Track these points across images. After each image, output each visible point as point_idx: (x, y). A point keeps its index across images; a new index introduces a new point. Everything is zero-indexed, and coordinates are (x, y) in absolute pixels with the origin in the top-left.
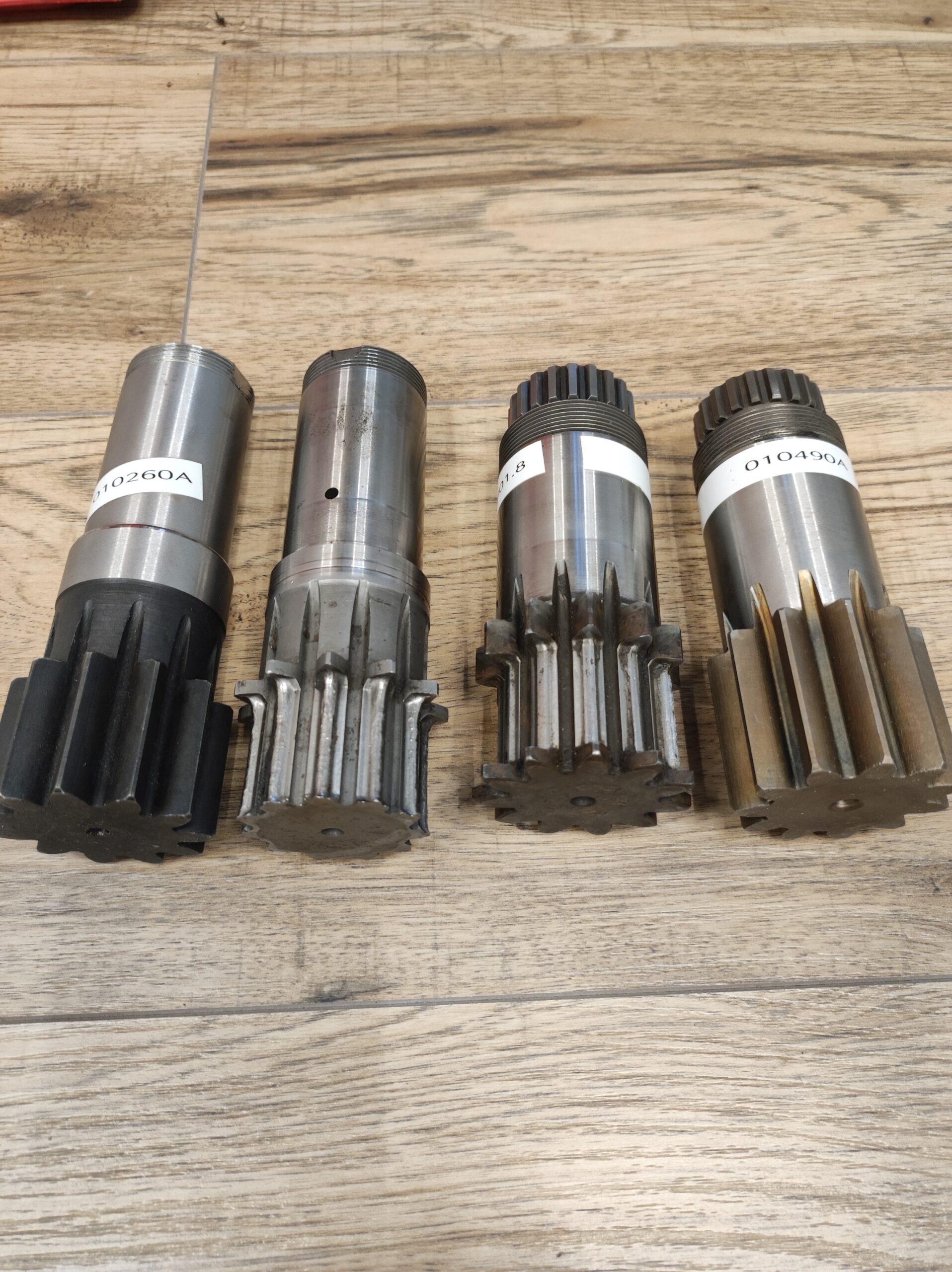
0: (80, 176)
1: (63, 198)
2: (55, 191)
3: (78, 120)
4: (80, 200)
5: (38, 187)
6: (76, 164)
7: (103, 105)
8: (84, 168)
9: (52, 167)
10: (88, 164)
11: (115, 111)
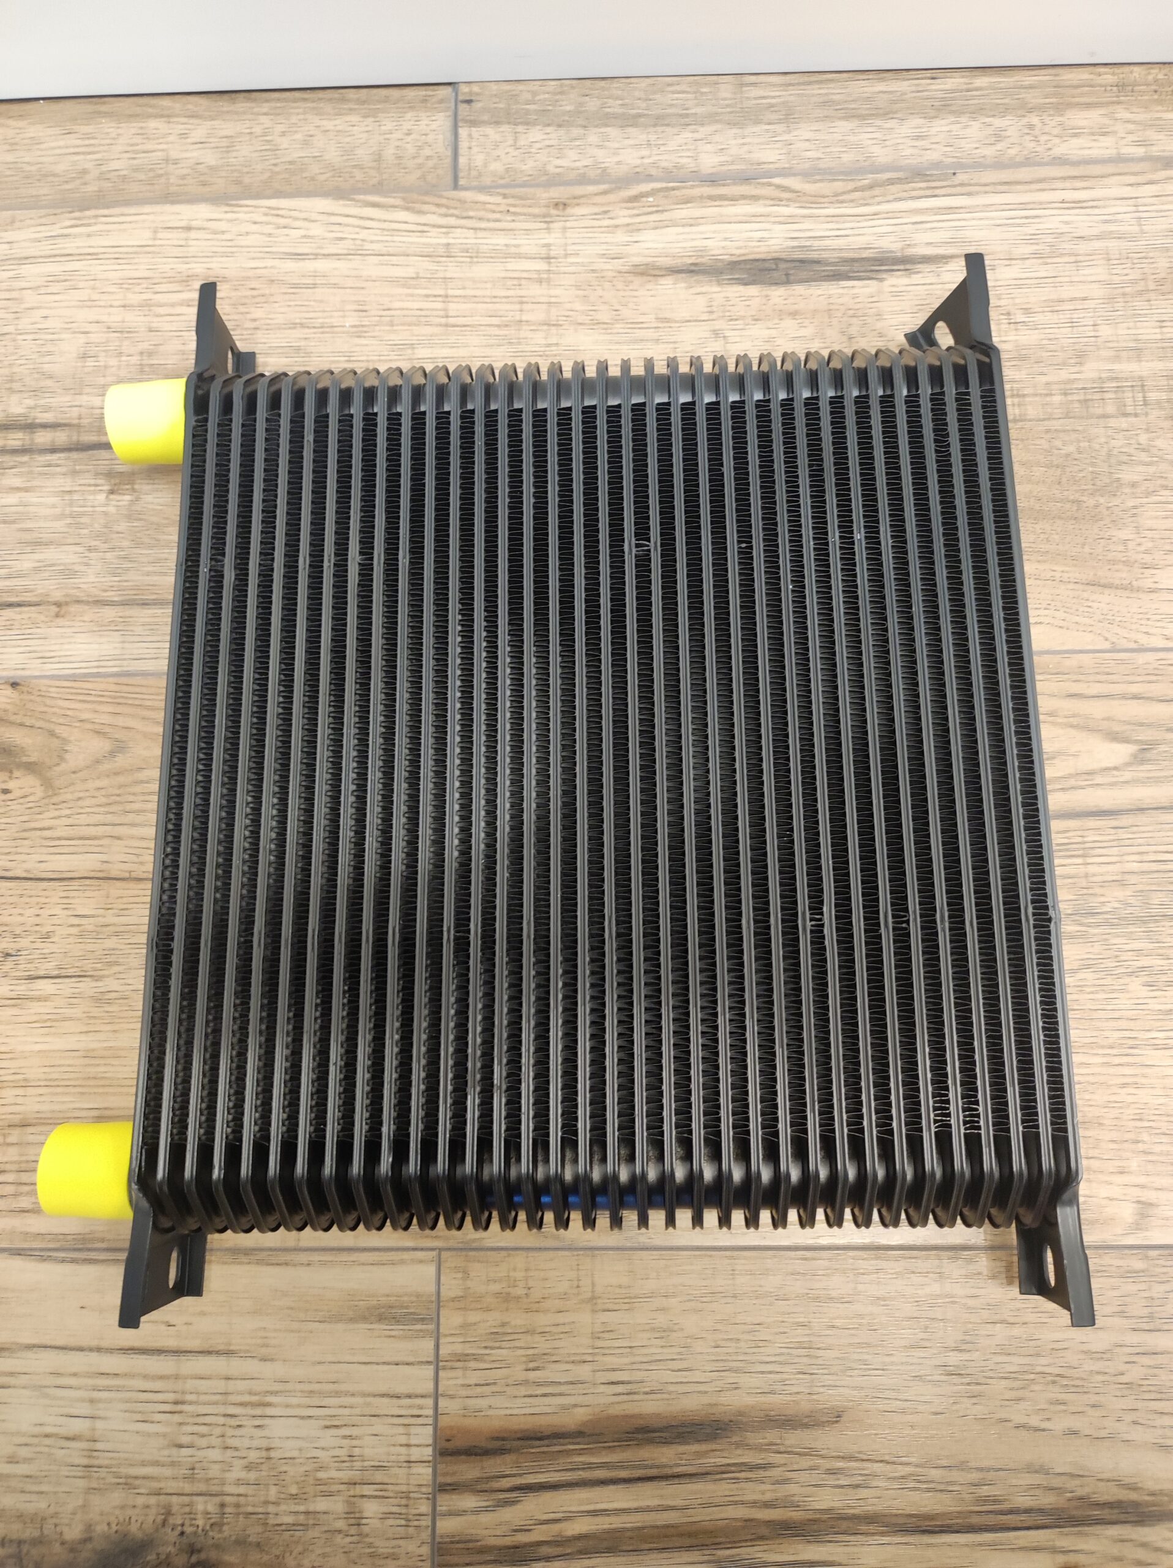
0: (201, 1505)
1: (181, 1550)
2: (173, 1536)
3: (190, 1385)
4: (203, 1556)
5: (148, 1526)
6: (191, 1478)
7: (218, 1353)
8: (202, 1487)
9: (162, 1485)
10: (208, 1480)
11: (235, 1366)
